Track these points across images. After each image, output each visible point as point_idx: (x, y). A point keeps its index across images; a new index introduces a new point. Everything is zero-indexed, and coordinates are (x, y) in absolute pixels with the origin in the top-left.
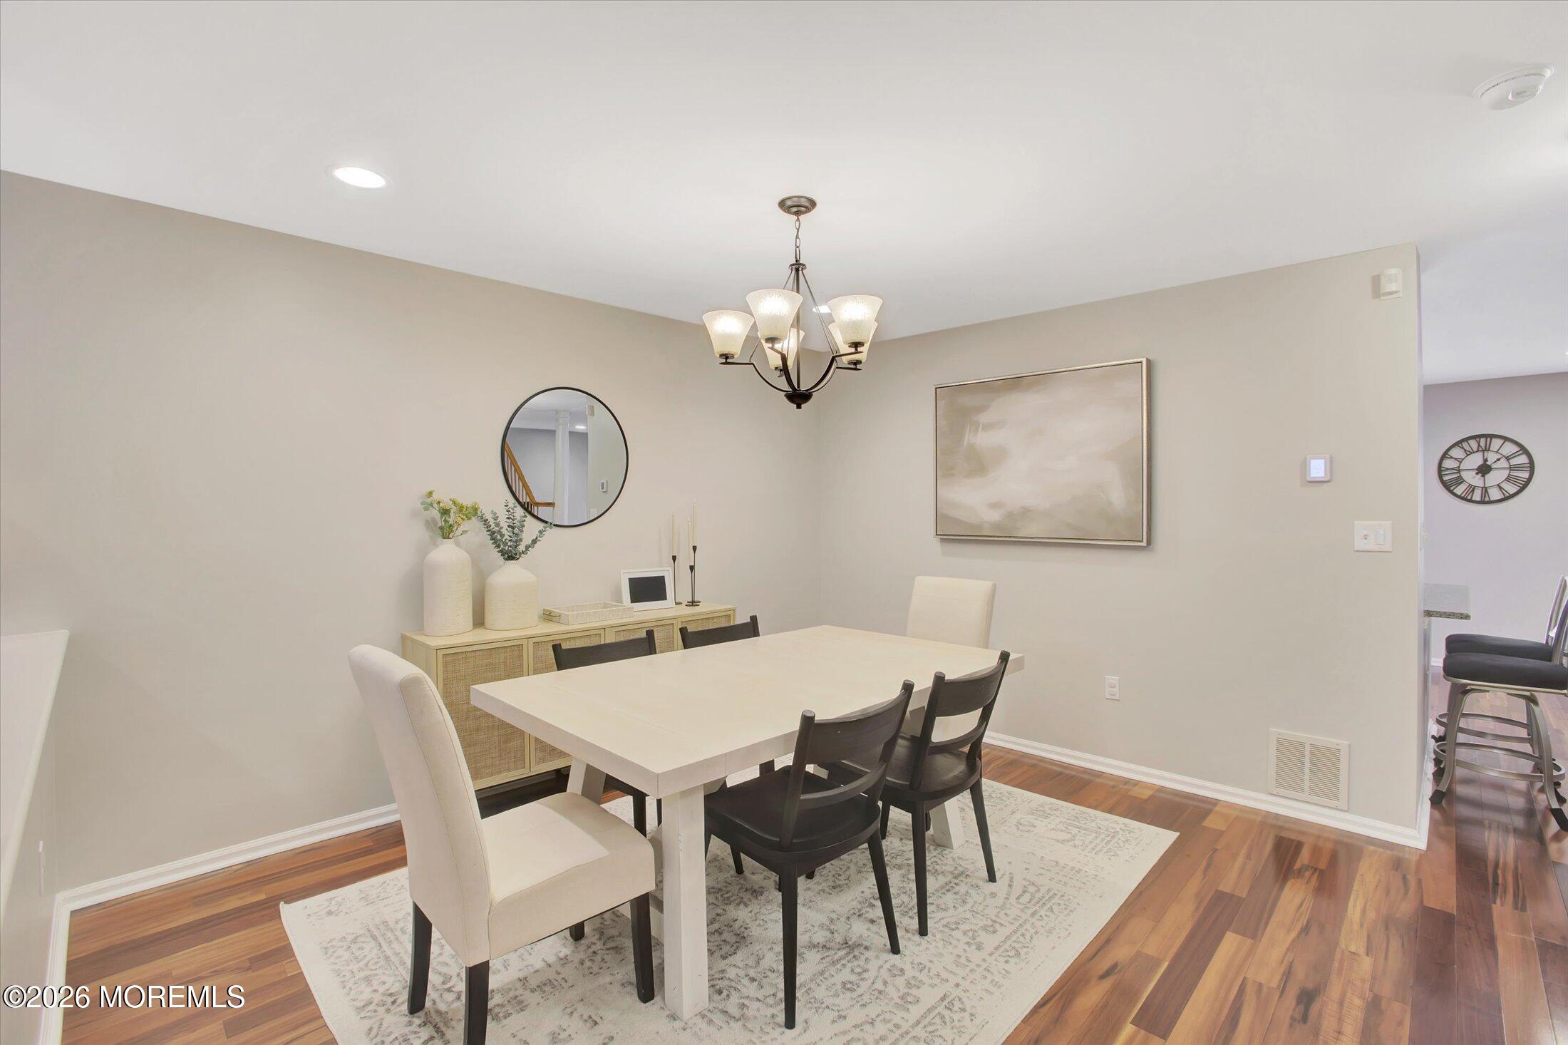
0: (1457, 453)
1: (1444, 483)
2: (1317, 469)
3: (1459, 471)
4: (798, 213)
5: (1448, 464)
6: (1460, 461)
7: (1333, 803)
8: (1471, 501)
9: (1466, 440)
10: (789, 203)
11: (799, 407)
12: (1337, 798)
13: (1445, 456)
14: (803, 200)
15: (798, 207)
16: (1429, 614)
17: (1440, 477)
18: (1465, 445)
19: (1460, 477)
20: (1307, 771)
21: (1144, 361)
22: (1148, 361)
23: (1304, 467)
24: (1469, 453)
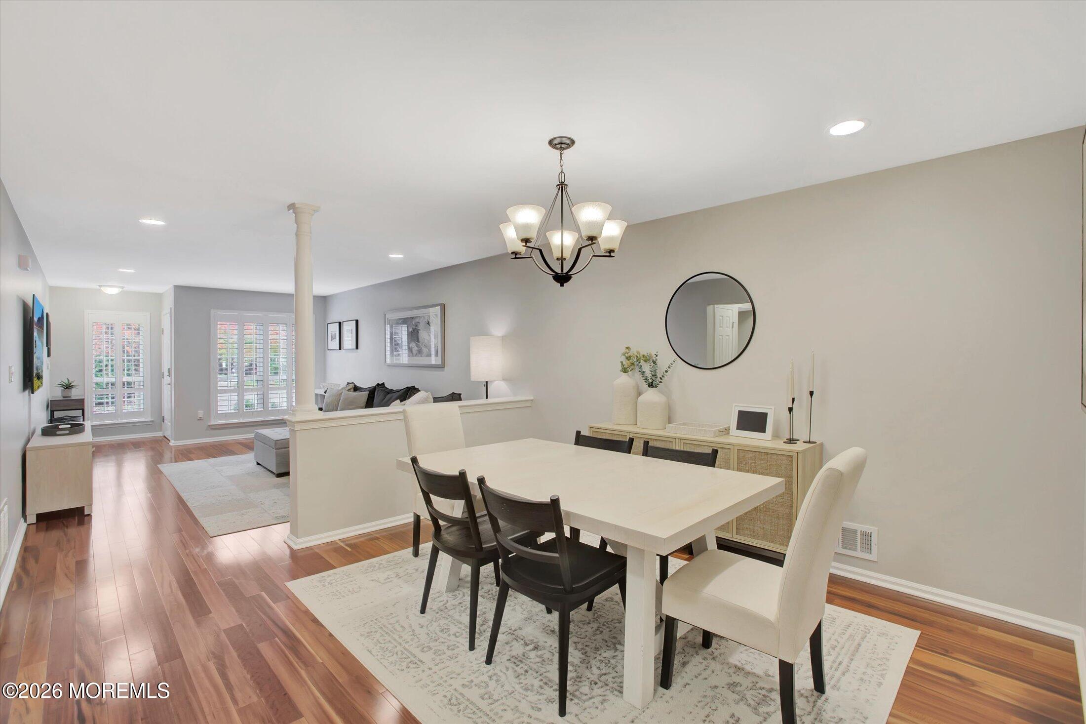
4: (562, 149)
10: (555, 142)
11: (562, 285)
14: (564, 139)
15: (561, 144)
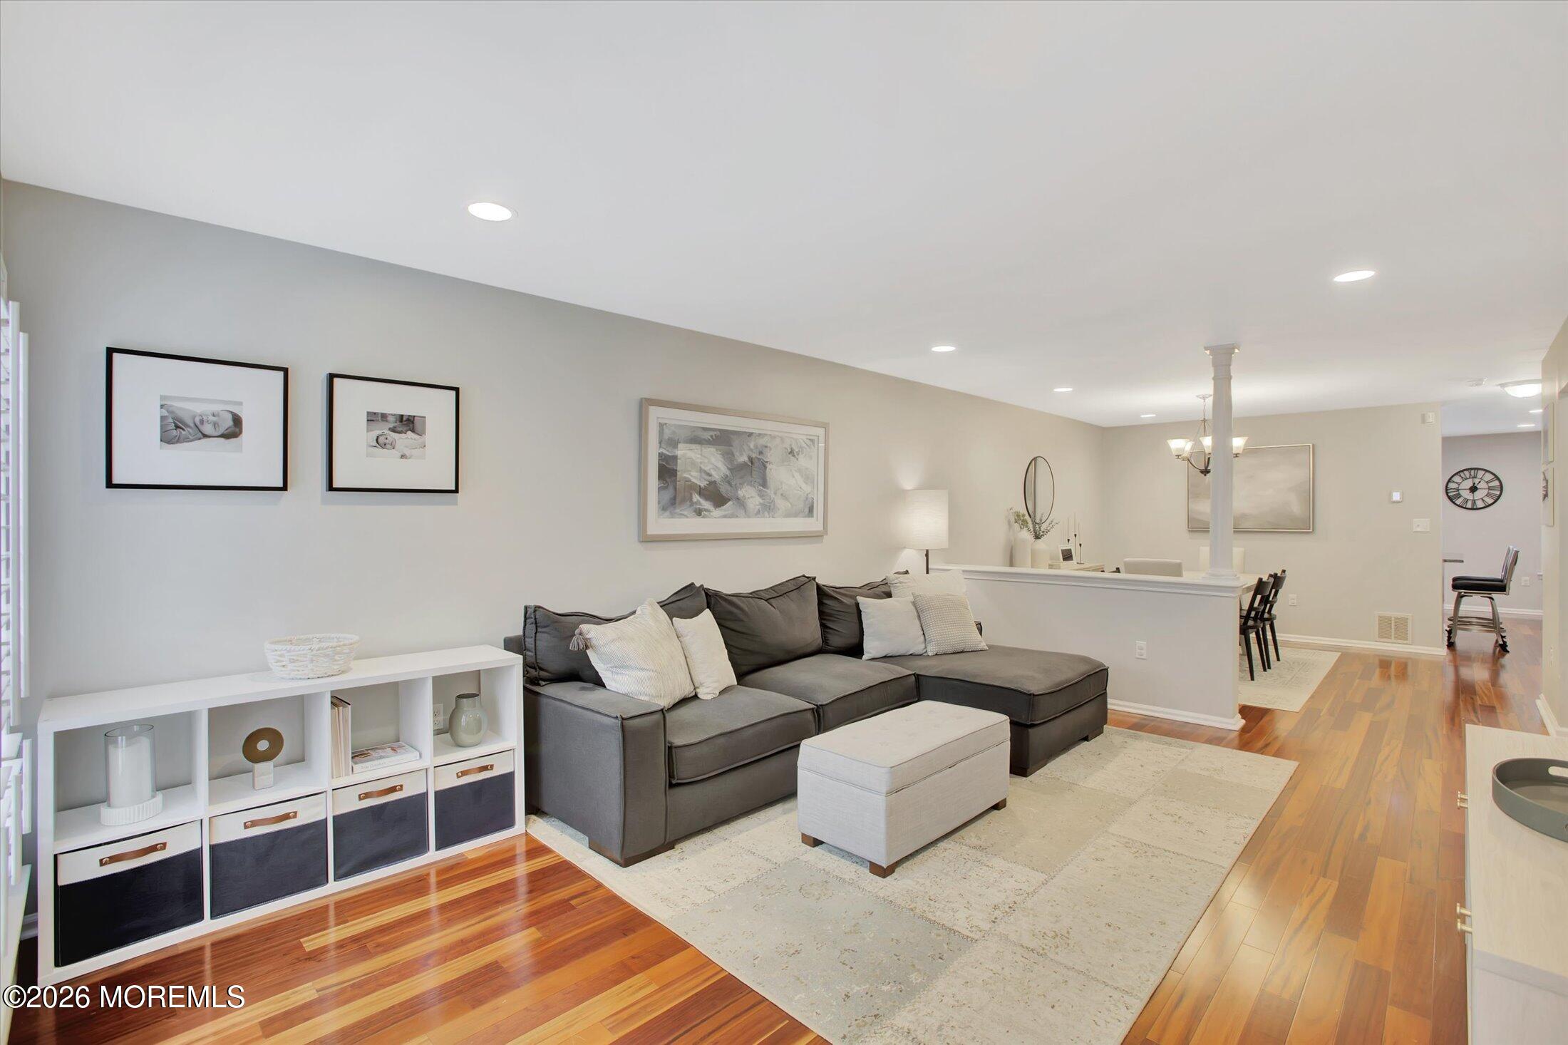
0: (1457, 479)
1: (1449, 498)
2: (1396, 496)
3: (1458, 490)
5: (1452, 485)
6: (1459, 484)
7: (1405, 642)
8: (1465, 508)
9: (1463, 471)
11: (1205, 475)
12: (1407, 639)
13: (1450, 481)
16: (1445, 561)
17: (1447, 493)
18: (1462, 474)
19: (1459, 494)
20: (1393, 629)
21: (1311, 445)
22: (1313, 445)
23: (1390, 495)
24: (1464, 479)
